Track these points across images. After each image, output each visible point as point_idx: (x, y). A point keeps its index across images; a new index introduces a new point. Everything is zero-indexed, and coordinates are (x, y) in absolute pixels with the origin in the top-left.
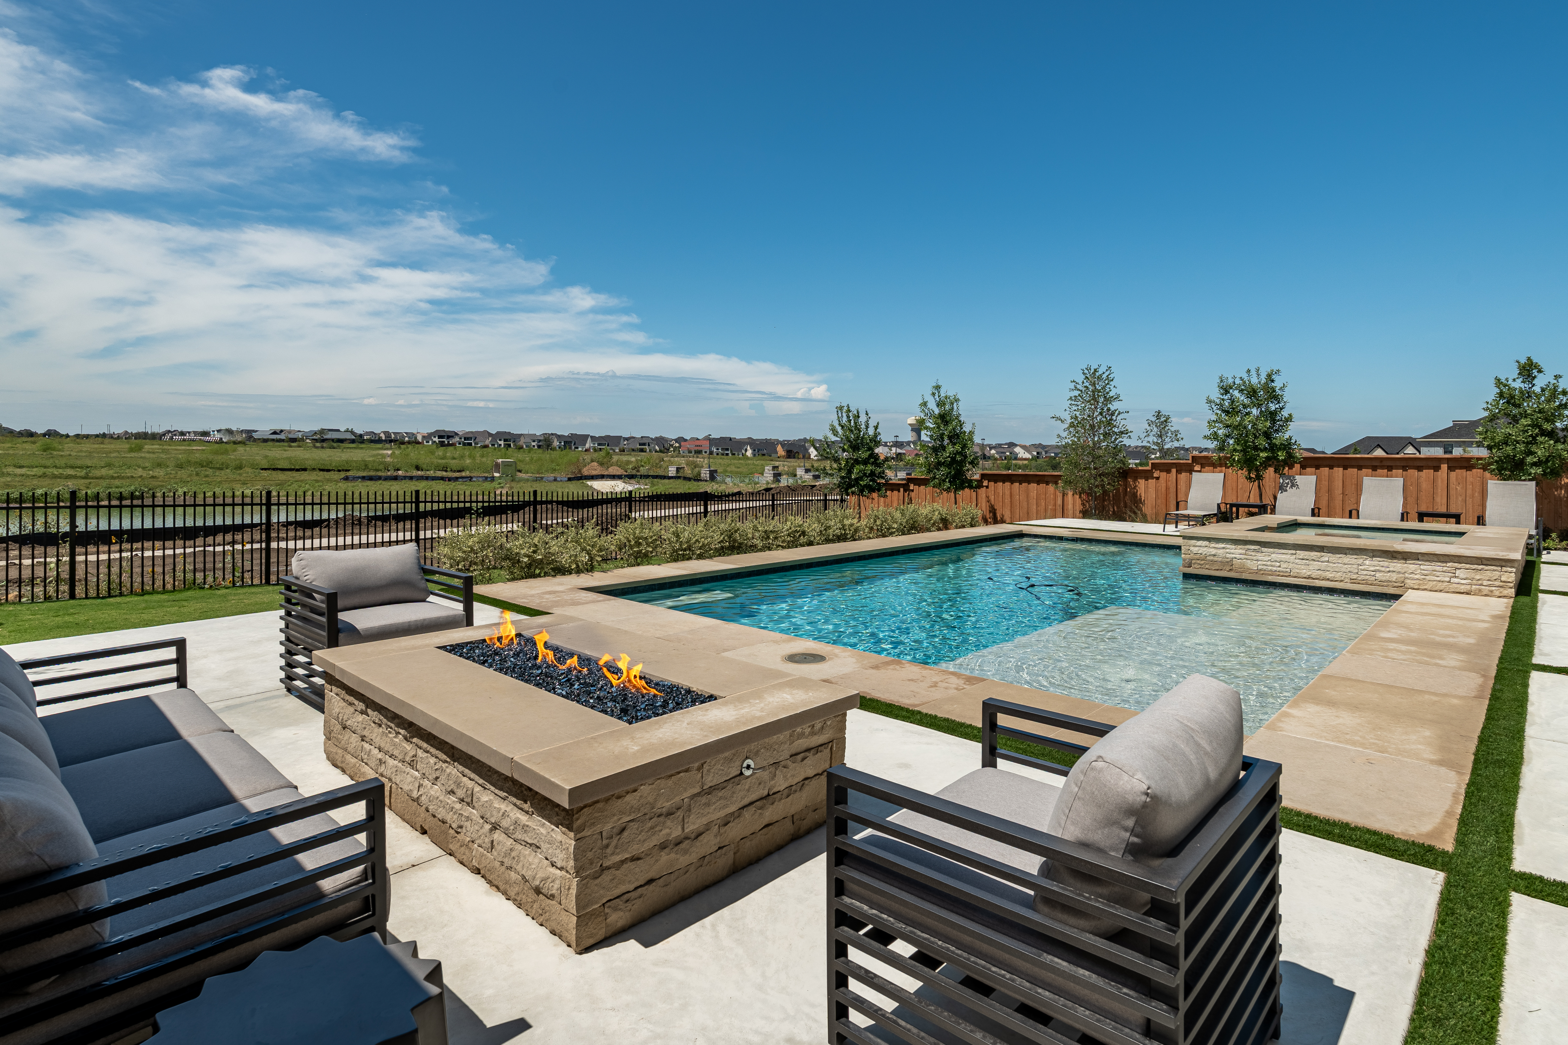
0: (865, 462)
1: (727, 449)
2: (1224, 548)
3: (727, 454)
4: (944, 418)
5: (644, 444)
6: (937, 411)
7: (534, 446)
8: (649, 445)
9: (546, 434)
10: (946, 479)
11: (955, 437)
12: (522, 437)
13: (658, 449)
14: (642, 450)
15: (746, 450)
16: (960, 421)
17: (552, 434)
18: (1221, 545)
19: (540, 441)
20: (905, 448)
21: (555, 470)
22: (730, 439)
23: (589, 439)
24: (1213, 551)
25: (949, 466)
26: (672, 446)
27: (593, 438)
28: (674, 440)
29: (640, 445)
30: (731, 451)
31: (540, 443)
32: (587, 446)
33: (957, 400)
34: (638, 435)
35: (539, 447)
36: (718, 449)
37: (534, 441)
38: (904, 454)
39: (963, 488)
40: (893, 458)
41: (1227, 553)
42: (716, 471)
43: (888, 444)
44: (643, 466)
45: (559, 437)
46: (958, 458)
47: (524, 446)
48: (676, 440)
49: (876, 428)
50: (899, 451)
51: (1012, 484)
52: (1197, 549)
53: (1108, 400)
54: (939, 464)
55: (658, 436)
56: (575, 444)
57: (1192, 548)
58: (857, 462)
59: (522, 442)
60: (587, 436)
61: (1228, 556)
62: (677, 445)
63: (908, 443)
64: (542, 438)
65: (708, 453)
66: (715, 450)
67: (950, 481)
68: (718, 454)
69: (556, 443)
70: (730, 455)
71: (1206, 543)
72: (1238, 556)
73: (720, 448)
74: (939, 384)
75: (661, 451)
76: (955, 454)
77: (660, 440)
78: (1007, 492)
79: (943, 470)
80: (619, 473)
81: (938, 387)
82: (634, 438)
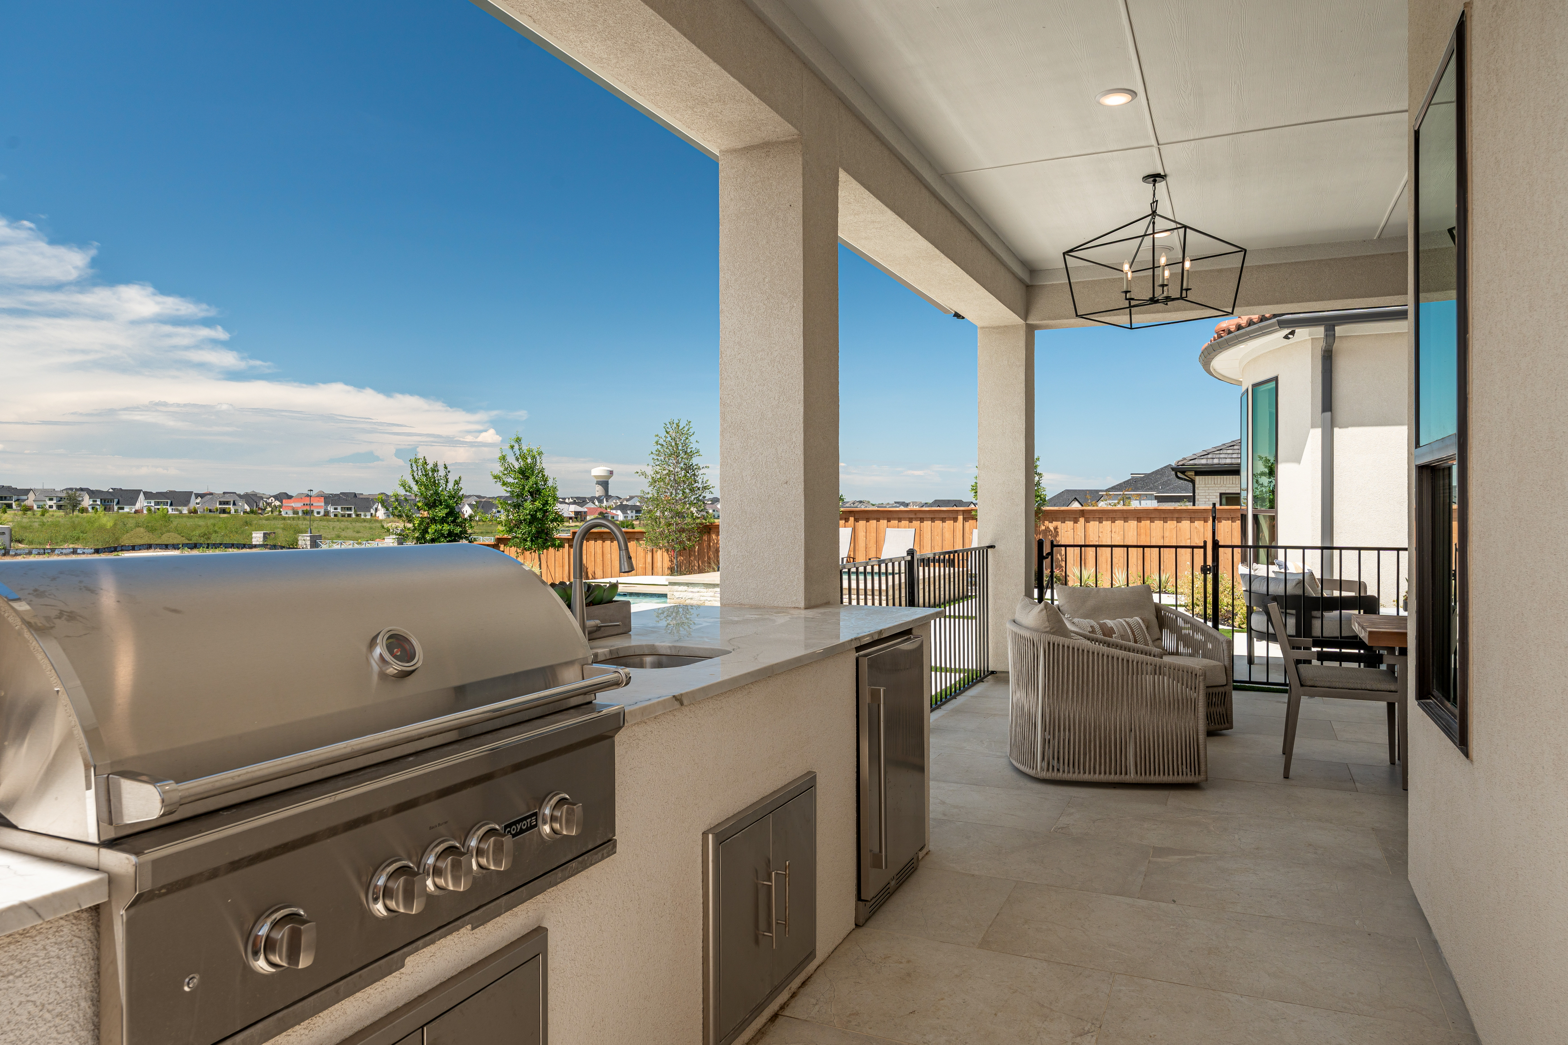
0: (443, 521)
1: (350, 509)
2: (698, 592)
3: (349, 515)
4: (524, 473)
5: (227, 503)
6: (517, 466)
7: (51, 507)
8: (234, 504)
9: (71, 489)
10: (527, 538)
11: (535, 493)
12: (31, 493)
13: (248, 509)
14: (224, 511)
15: (376, 510)
16: (544, 476)
17: (82, 489)
18: (696, 589)
19: (61, 499)
20: (586, 506)
21: (78, 539)
22: (355, 495)
23: (142, 496)
24: (691, 595)
25: (530, 523)
26: (269, 504)
27: (148, 495)
28: (274, 497)
29: (220, 503)
30: (355, 511)
31: (61, 503)
32: (138, 506)
33: (540, 454)
34: (218, 490)
35: (59, 507)
36: (336, 509)
37: (51, 499)
38: (585, 512)
39: (547, 548)
40: (571, 518)
41: (701, 596)
42: (320, 537)
43: (567, 501)
44: (216, 532)
45: (92, 494)
46: (539, 515)
47: (35, 507)
48: (277, 497)
49: (457, 483)
50: (579, 509)
51: (604, 542)
52: (679, 593)
53: (690, 455)
54: (519, 523)
55: (249, 491)
56: (118, 503)
57: (675, 593)
58: (433, 520)
59: (30, 501)
60: (141, 491)
61: (702, 598)
62: (277, 503)
63: (592, 499)
64: (64, 495)
65: (322, 513)
66: (332, 510)
67: (532, 541)
68: (336, 515)
69: (87, 502)
70: (354, 516)
71: (685, 588)
72: (709, 599)
73: (339, 508)
74: (520, 436)
75: (252, 512)
76: (536, 511)
77: (251, 498)
78: (599, 551)
79: (524, 528)
80: (175, 542)
81: (518, 440)
82: (211, 494)
